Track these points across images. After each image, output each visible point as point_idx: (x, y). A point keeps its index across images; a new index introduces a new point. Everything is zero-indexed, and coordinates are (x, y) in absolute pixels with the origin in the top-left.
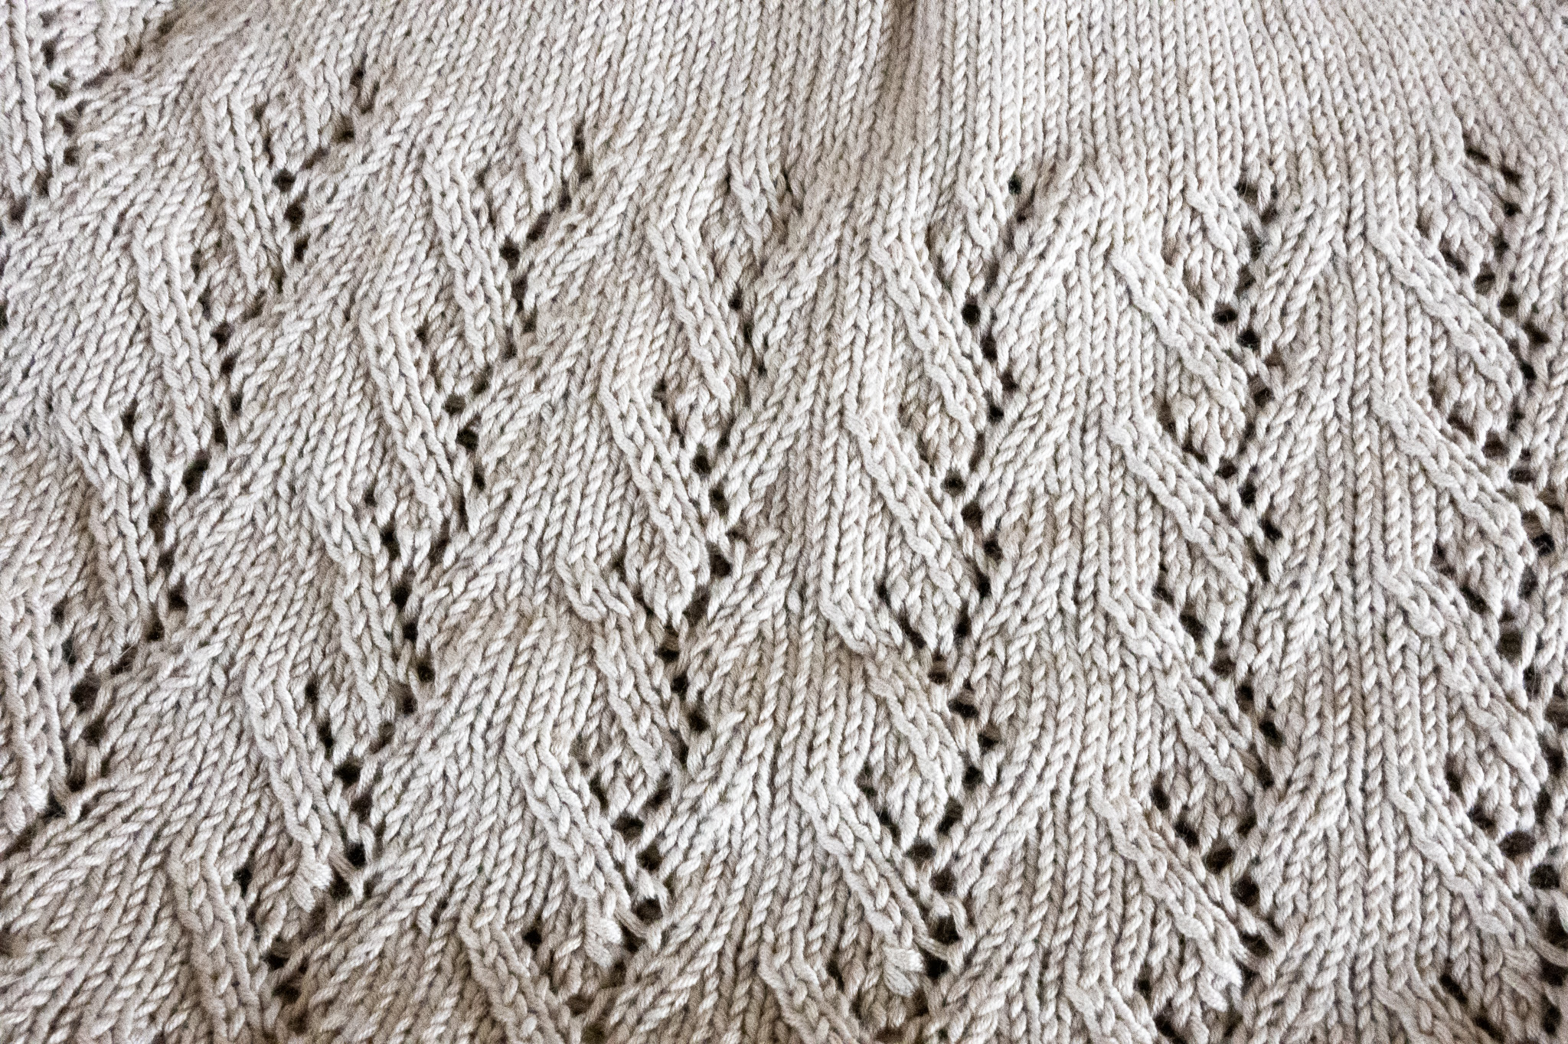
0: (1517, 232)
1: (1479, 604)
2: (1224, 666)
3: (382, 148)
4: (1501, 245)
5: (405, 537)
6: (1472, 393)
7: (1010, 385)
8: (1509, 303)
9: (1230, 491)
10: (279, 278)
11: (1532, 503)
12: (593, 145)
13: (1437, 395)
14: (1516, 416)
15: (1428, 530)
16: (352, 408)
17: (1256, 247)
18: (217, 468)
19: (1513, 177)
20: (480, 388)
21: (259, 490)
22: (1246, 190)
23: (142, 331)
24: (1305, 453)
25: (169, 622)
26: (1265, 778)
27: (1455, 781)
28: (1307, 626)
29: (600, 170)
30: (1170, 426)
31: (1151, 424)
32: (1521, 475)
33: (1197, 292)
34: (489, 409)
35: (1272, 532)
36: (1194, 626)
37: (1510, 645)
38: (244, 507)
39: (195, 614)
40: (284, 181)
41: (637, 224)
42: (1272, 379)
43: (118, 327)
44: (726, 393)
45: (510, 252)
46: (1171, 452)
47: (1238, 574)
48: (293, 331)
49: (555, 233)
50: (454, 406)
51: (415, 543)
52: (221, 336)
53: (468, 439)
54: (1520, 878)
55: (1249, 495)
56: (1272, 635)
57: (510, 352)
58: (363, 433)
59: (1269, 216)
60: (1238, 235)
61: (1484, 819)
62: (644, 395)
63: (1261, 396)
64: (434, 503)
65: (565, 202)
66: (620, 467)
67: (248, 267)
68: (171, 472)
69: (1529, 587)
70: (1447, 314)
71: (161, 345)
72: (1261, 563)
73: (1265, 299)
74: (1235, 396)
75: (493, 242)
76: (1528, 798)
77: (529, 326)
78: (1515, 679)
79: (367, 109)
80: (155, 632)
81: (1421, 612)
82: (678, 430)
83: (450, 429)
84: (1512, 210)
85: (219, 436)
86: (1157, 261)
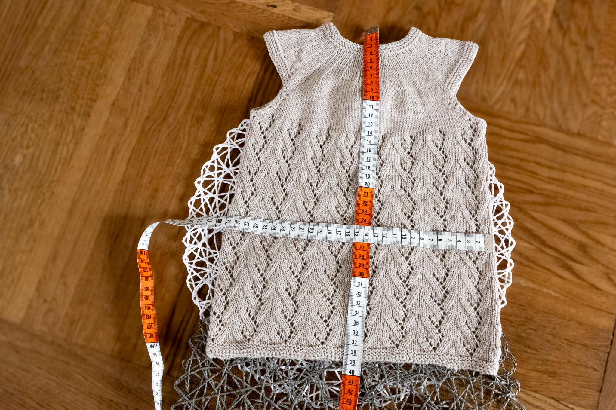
0: (444, 143)
1: (438, 189)
2: (409, 196)
3: (304, 135)
4: (443, 144)
5: (313, 184)
6: (437, 164)
7: (383, 161)
8: (443, 152)
9: (409, 175)
10: (293, 153)
11: (444, 177)
12: (330, 132)
13: (434, 164)
14: (443, 167)
15: (432, 180)
16: (305, 169)
17: (412, 144)
18: (289, 178)
19: (444, 135)
20: (320, 164)
21: (295, 180)
22: (411, 137)
23: (278, 163)
24: (418, 170)
25: (286, 197)
26: (414, 208)
27: (435, 209)
28: (419, 192)
29: (331, 135)
30: (402, 167)
31: (400, 167)
32: (443, 174)
33: (405, 150)
34: (321, 167)
35: (415, 180)
36: (405, 191)
37: (441, 194)
38: (293, 182)
39: (289, 196)
40: (292, 140)
41: (336, 142)
42: (414, 161)
43: (275, 162)
44: (349, 163)
45: (321, 147)
46: (402, 170)
47: (410, 185)
48: (296, 160)
49: (326, 143)
50: (317, 167)
51: (314, 185)
52: (287, 161)
53: (319, 171)
54: (442, 220)
55: (412, 175)
56: (415, 192)
57: (323, 160)
58: (306, 172)
59: (414, 140)
60: (410, 143)
61: (438, 213)
62: (339, 164)
63: (413, 163)
64: (316, 180)
65: (327, 140)
66: (337, 173)
67: (290, 152)
68: (283, 179)
69: (444, 187)
70: (435, 153)
71: (280, 164)
72: (413, 184)
73: (413, 151)
74: (410, 164)
75: (319, 145)
76: (443, 211)
77: (324, 156)
78: (442, 198)
79: (302, 129)
80: (284, 199)
81: (431, 190)
82: (344, 168)
83: (317, 170)
84: (444, 140)
85: (289, 174)
86: (400, 146)
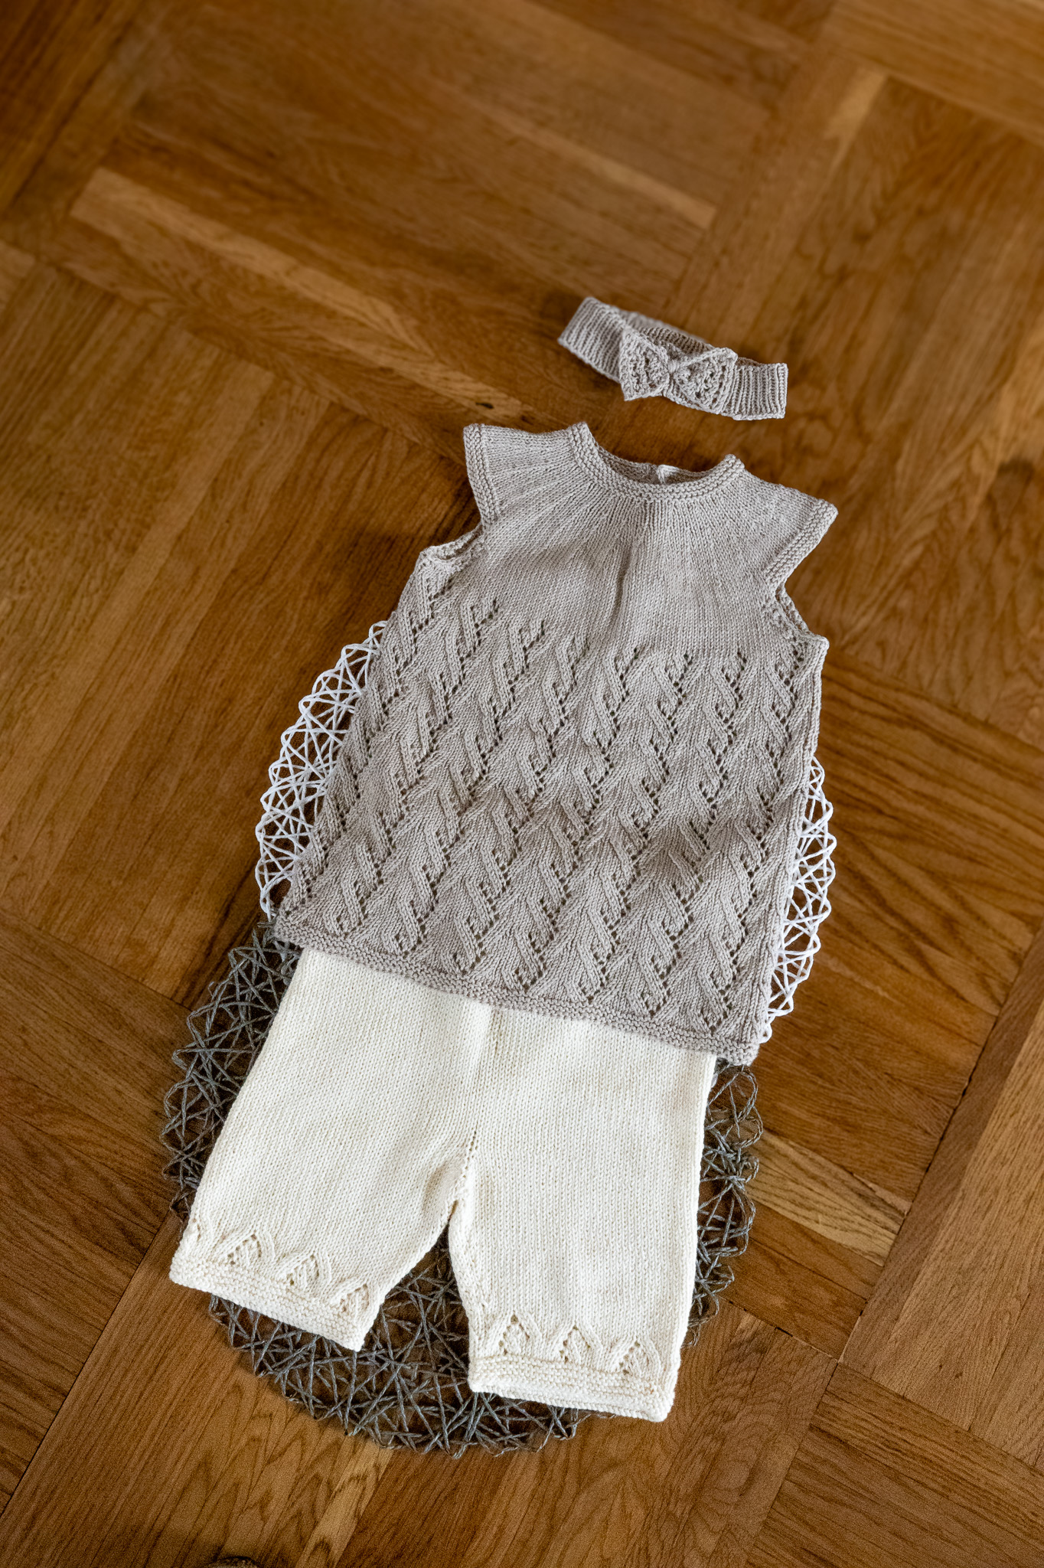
0: (742, 674)
1: (714, 753)
2: (661, 758)
3: (500, 622)
4: (739, 677)
5: (498, 710)
6: (723, 709)
7: (627, 693)
8: (737, 690)
9: (669, 723)
10: (475, 649)
11: (730, 733)
12: (545, 627)
13: (717, 708)
14: (732, 715)
15: (708, 736)
16: (490, 681)
17: (686, 670)
18: (460, 689)
19: (745, 661)
20: (516, 679)
21: (469, 695)
22: (686, 656)
23: (446, 657)
24: (686, 716)
25: (449, 721)
26: (664, 781)
27: (701, 786)
28: (678, 753)
29: (546, 634)
30: (659, 706)
31: (656, 706)
32: (730, 727)
33: (671, 679)
34: (518, 685)
35: (676, 732)
36: (656, 749)
37: (718, 762)
38: (465, 699)
39: (455, 720)
40: (477, 626)
41: (553, 648)
42: (683, 700)
43: (442, 655)
44: (568, 688)
45: (525, 649)
46: (658, 712)
47: (667, 740)
48: (477, 662)
49: (536, 646)
50: (510, 682)
51: (500, 711)
52: (462, 660)
53: (512, 690)
54: (709, 806)
55: (673, 724)
56: (671, 753)
57: (523, 672)
58: (490, 686)
59: (690, 663)
60: (682, 667)
61: (705, 794)
62: (551, 686)
63: (680, 703)
64: (505, 704)
65: (538, 639)
66: (544, 701)
67: (468, 645)
68: (450, 689)
69: (725, 751)
70: (723, 691)
71: (449, 661)
72: (672, 738)
73: (685, 682)
74: (674, 703)
75: (521, 646)
76: (714, 791)
77: (528, 667)
78: (718, 768)
79: (496, 611)
80: (445, 722)
81: (702, 753)
82: (557, 695)
83: (509, 687)
84: (743, 669)
85: (460, 683)
86: (663, 671)
